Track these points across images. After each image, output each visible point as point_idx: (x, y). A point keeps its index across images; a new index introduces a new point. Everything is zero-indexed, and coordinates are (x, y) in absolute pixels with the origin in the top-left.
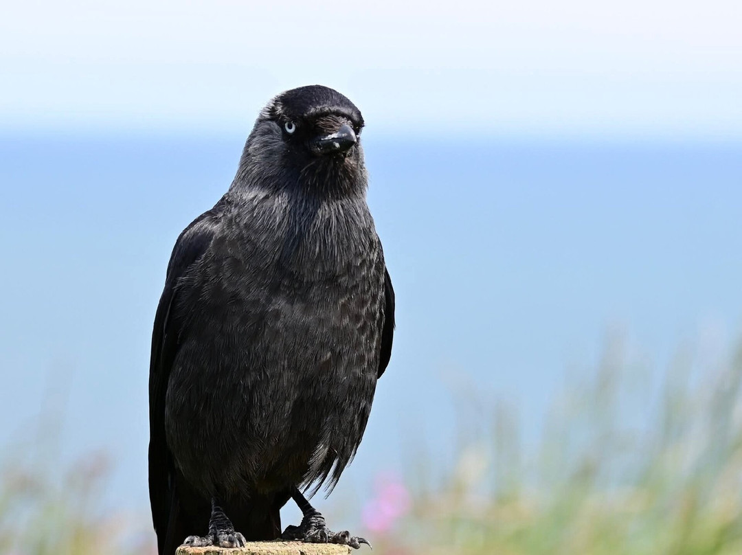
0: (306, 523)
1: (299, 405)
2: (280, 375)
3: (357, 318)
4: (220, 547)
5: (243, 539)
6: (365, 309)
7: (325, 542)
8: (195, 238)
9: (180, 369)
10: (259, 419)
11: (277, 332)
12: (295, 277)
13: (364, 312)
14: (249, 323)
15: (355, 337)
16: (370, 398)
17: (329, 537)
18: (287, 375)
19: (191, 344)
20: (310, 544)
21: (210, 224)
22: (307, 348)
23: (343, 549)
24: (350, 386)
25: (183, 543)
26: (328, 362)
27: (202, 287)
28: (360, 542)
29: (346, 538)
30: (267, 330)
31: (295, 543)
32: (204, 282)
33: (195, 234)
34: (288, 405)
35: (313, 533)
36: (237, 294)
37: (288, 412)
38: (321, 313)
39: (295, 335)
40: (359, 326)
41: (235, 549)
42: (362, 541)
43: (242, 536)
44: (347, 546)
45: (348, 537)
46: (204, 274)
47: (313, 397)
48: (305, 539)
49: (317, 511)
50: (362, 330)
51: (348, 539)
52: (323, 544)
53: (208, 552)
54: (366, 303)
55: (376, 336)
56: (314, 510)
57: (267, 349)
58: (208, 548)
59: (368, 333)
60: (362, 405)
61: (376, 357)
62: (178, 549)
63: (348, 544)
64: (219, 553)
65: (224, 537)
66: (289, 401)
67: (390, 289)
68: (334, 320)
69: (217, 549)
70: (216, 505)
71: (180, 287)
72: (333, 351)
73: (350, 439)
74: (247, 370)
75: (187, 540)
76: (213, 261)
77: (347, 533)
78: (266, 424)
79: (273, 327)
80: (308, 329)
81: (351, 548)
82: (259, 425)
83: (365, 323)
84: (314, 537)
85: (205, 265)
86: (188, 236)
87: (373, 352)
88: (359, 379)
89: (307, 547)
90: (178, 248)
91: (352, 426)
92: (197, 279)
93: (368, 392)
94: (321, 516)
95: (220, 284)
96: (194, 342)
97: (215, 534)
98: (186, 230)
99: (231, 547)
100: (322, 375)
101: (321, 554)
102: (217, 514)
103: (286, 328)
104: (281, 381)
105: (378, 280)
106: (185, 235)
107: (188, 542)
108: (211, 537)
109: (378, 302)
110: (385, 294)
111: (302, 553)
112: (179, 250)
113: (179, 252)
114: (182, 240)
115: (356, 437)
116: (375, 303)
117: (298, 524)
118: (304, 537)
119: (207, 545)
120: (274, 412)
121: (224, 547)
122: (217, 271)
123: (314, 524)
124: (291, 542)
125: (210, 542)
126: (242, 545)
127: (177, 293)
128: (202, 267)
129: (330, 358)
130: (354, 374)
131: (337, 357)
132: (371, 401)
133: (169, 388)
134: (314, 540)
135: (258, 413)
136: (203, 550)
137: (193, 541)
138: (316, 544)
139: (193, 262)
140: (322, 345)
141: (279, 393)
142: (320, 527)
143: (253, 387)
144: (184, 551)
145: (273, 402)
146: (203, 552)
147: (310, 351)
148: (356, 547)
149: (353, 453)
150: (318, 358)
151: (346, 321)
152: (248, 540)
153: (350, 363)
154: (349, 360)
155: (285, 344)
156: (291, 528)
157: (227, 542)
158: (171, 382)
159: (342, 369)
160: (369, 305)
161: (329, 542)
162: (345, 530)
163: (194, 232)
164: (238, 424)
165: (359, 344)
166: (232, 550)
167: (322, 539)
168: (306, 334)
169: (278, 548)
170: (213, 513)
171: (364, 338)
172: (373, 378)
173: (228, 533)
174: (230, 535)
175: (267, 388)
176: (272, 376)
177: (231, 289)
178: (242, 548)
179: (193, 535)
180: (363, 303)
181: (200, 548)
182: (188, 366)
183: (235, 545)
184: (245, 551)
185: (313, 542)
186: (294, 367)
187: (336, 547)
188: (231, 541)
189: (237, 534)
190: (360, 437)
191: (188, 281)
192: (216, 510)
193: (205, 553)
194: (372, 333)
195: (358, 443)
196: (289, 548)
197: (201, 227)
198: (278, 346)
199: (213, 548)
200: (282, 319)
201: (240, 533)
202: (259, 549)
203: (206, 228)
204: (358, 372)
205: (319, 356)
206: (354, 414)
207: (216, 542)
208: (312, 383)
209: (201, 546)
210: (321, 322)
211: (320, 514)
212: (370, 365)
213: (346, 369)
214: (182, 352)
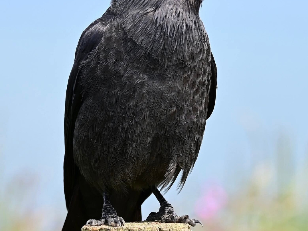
0: (162, 210)
1: (156, 139)
2: (144, 121)
3: (193, 85)
4: (109, 226)
5: (123, 221)
6: (199, 79)
7: (174, 222)
8: (92, 35)
9: (82, 116)
10: (131, 148)
11: (143, 95)
12: (160, 63)
13: (198, 81)
14: (125, 90)
15: (192, 97)
16: (202, 133)
17: (176, 219)
18: (148, 122)
19: (89, 102)
20: (165, 224)
21: (102, 26)
22: (161, 105)
23: (185, 226)
24: (188, 127)
25: (86, 224)
26: (174, 113)
27: (96, 67)
28: (196, 222)
29: (187, 219)
30: (136, 94)
31: (155, 223)
32: (98, 64)
33: (92, 33)
34: (149, 139)
35: (166, 217)
36: (118, 72)
37: (149, 143)
38: (171, 83)
39: (154, 97)
40: (194, 90)
41: (118, 227)
42: (197, 222)
43: (122, 219)
44: (187, 224)
45: (188, 219)
46: (98, 59)
47: (165, 134)
48: (161, 221)
49: (169, 202)
50: (196, 92)
51: (188, 220)
52: (173, 223)
53: (101, 229)
54: (200, 75)
55: (205, 95)
56: (167, 202)
57: (136, 106)
58: (102, 227)
59: (200, 93)
60: (197, 137)
61: (205, 108)
62: (83, 227)
63: (188, 223)
64: (108, 229)
65: (111, 220)
66: (149, 136)
67: (213, 65)
68: (179, 87)
69: (107, 227)
70: (106, 199)
71: (83, 66)
72: (177, 107)
73: (189, 158)
74: (124, 118)
75: (88, 222)
76: (104, 51)
77: (187, 216)
78: (136, 151)
79: (140, 92)
80: (163, 94)
81: (190, 226)
82: (131, 152)
83: (198, 88)
84: (167, 219)
85: (99, 53)
86: (88, 33)
87: (203, 105)
88: (194, 122)
89: (163, 225)
90: (82, 41)
91: (191, 151)
92: (93, 62)
93: (201, 130)
94: (172, 206)
95: (108, 66)
96: (91, 101)
97: (106, 218)
98: (87, 29)
99: (116, 226)
100: (171, 121)
101: (171, 230)
102: (107, 206)
103: (148, 93)
104: (145, 125)
105: (208, 60)
106: (86, 33)
107: (89, 223)
108: (103, 220)
109: (207, 74)
110: (211, 68)
111: (160, 229)
112: (83, 42)
113: (82, 44)
114: (84, 36)
115: (194, 157)
116: (205, 75)
117: (157, 211)
118: (160, 219)
119: (101, 225)
120: (140, 143)
121: (111, 226)
122: (106, 58)
123: (167, 211)
124: (153, 223)
125: (103, 223)
126: (122, 224)
127: (80, 71)
128: (96, 54)
129: (176, 111)
130: (191, 119)
131: (180, 110)
132: (202, 135)
133: (76, 128)
134: (167, 221)
135: (131, 145)
136: (98, 228)
137: (92, 223)
138: (168, 223)
139: (91, 51)
140: (172, 103)
141: (144, 132)
142: (171, 213)
143: (127, 128)
144: (86, 229)
145: (140, 138)
146: (98, 229)
147: (163, 107)
148: (193, 225)
149: (192, 166)
150: (168, 111)
151: (186, 88)
152: (126, 221)
153: (188, 113)
154: (188, 111)
155: (147, 103)
156: (152, 214)
157: (113, 223)
158: (77, 124)
159: (183, 117)
160: (201, 77)
161: (176, 222)
162: (186, 215)
163: (92, 31)
164: (118, 151)
165: (194, 100)
166: (116, 227)
167: (171, 220)
168: (161, 97)
169: (145, 226)
170: (104, 204)
171: (197, 97)
172: (203, 121)
173: (113, 217)
174: (115, 219)
175: (136, 129)
176: (139, 122)
177: (114, 69)
178: (123, 227)
179: (92, 219)
180: (198, 76)
181: (96, 227)
182: (87, 115)
183: (118, 225)
184: (124, 228)
185: (167, 222)
186: (153, 117)
187: (181, 225)
188: (116, 222)
189: (119, 218)
190: (196, 157)
191: (88, 63)
192: (106, 203)
193: (100, 230)
194: (203, 94)
195: (195, 160)
196: (151, 226)
197: (96, 28)
198: (143, 104)
199: (105, 227)
200: (146, 87)
201: (121, 217)
202: (133, 227)
203: (99, 29)
204: (194, 118)
205: (169, 109)
206: (191, 144)
207: (106, 223)
208: (165, 126)
209: (97, 225)
210: (170, 88)
211: (171, 205)
212: (201, 113)
213: (186, 117)
214: (84, 106)
